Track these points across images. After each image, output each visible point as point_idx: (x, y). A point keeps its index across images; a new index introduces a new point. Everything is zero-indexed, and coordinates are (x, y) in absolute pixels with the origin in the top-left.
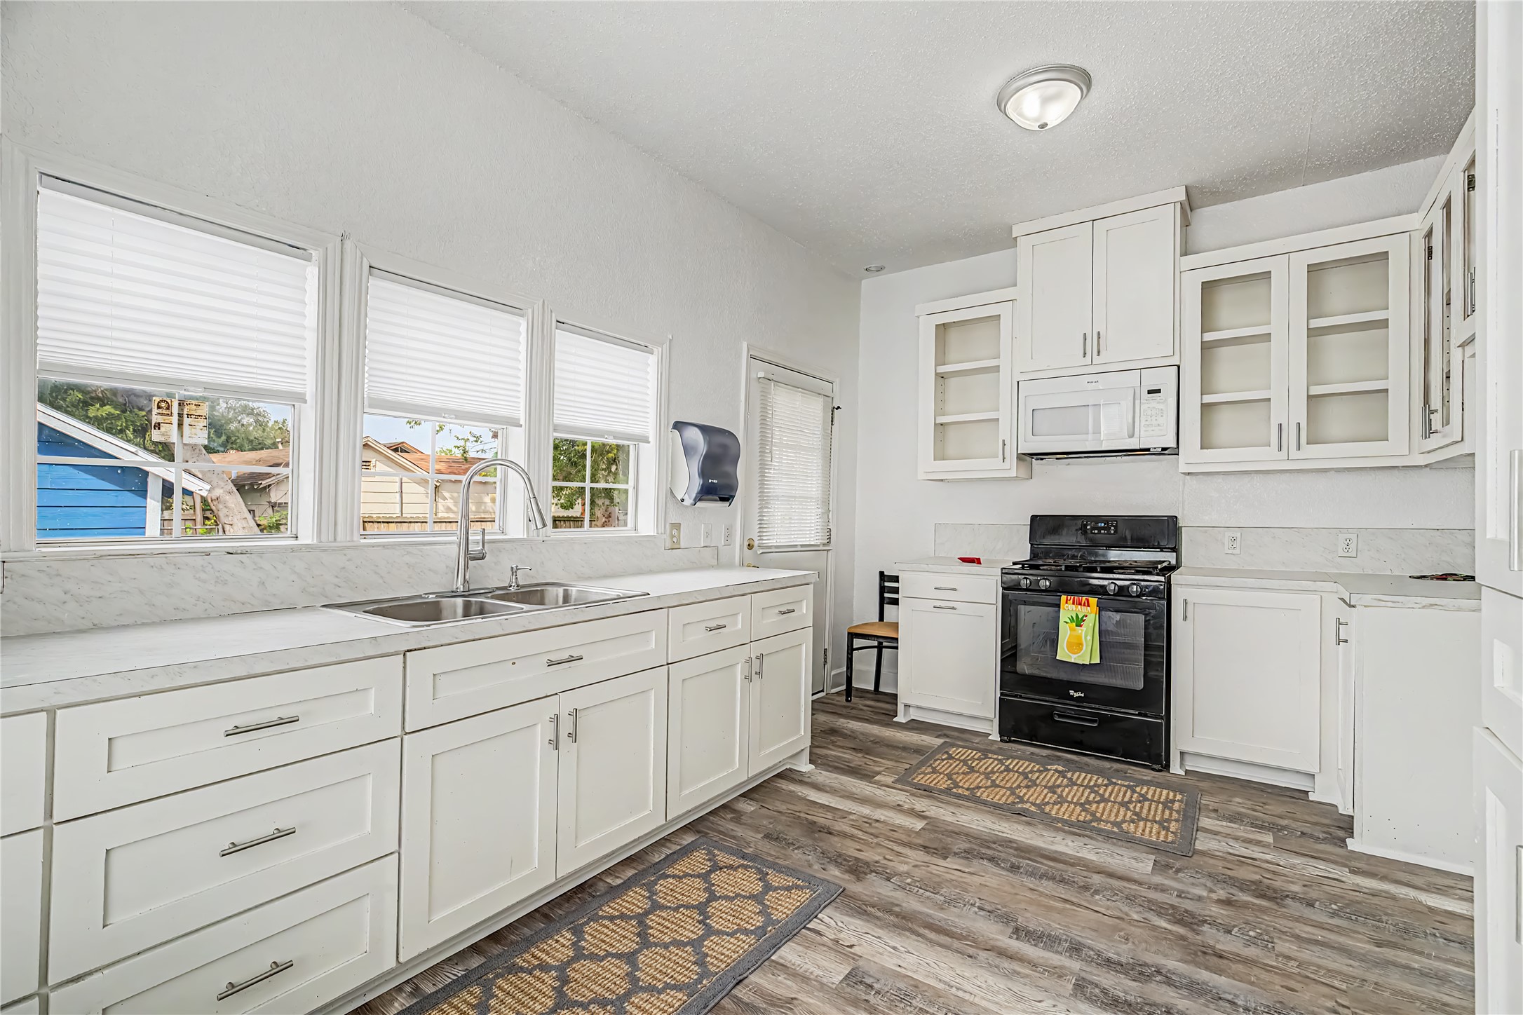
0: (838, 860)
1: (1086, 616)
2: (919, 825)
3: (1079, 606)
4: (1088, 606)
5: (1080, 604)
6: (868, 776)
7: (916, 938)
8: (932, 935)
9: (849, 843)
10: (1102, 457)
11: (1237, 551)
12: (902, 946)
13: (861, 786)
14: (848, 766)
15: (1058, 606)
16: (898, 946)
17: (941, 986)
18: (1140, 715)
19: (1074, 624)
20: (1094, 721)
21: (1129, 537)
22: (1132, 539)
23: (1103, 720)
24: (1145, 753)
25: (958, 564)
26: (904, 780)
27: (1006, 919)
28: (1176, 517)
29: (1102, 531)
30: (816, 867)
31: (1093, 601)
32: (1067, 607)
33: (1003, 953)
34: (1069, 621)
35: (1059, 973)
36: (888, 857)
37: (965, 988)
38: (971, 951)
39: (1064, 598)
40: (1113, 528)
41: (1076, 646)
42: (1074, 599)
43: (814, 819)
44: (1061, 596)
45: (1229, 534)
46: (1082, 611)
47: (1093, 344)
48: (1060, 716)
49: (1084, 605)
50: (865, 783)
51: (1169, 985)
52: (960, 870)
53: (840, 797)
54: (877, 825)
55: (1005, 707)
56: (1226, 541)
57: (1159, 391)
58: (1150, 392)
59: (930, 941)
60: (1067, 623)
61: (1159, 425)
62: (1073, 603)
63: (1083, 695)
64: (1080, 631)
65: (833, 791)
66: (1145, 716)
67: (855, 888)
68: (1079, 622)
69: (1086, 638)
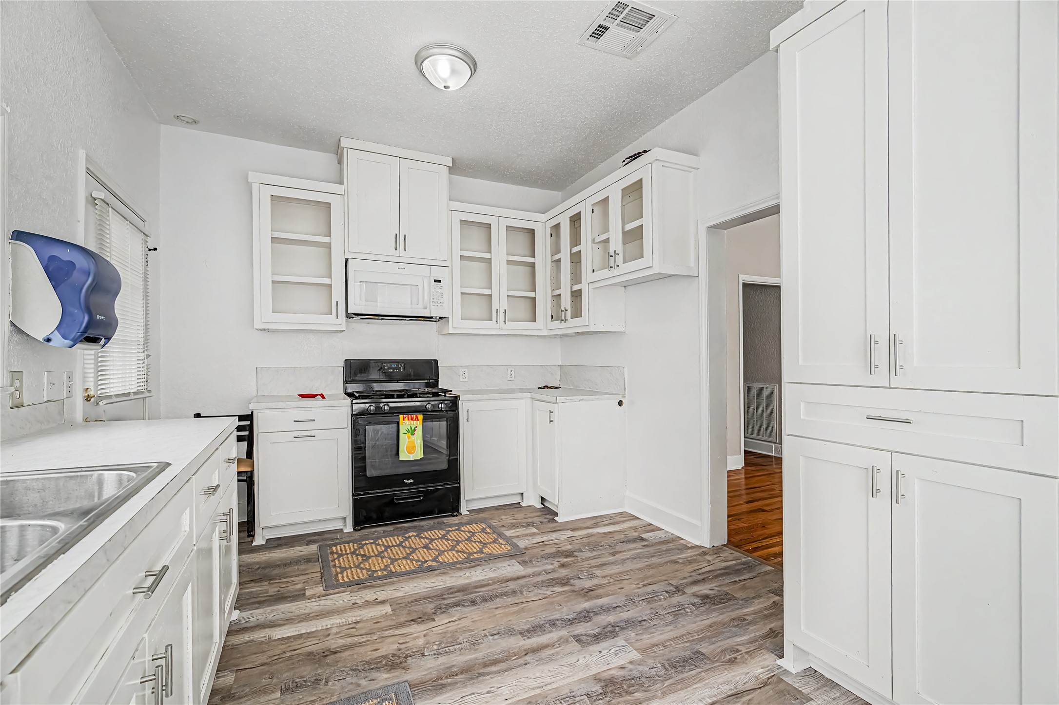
0: (374, 665)
1: (417, 427)
2: (387, 609)
3: (412, 421)
4: (418, 420)
5: (412, 420)
6: (300, 596)
7: (489, 677)
8: (494, 669)
9: (362, 650)
10: (402, 320)
11: (466, 380)
12: (491, 688)
13: (302, 606)
14: (267, 596)
15: (398, 423)
16: (489, 689)
17: (538, 691)
18: (444, 484)
19: (410, 433)
20: (419, 497)
21: (412, 373)
22: (414, 376)
23: (426, 493)
24: (450, 508)
25: (298, 399)
26: (331, 584)
27: (511, 632)
28: (437, 360)
29: (396, 370)
30: (363, 682)
31: (420, 416)
32: (404, 423)
33: (534, 650)
34: (407, 432)
35: (563, 641)
36: (400, 641)
37: (549, 682)
38: (521, 661)
39: (401, 417)
40: (402, 368)
41: (411, 450)
42: (408, 416)
43: (308, 649)
44: (399, 416)
45: (462, 370)
46: (414, 424)
47: (400, 242)
48: (398, 499)
49: (415, 420)
50: (304, 601)
51: (597, 614)
52: (451, 621)
53: (299, 622)
54: (358, 626)
55: (358, 505)
56: (461, 373)
57: (440, 281)
58: (435, 281)
59: (498, 672)
60: (405, 434)
61: (441, 303)
62: (408, 420)
63: (413, 481)
64: (413, 438)
65: (290, 621)
66: (448, 484)
67: (412, 676)
68: (413, 432)
69: (417, 442)
